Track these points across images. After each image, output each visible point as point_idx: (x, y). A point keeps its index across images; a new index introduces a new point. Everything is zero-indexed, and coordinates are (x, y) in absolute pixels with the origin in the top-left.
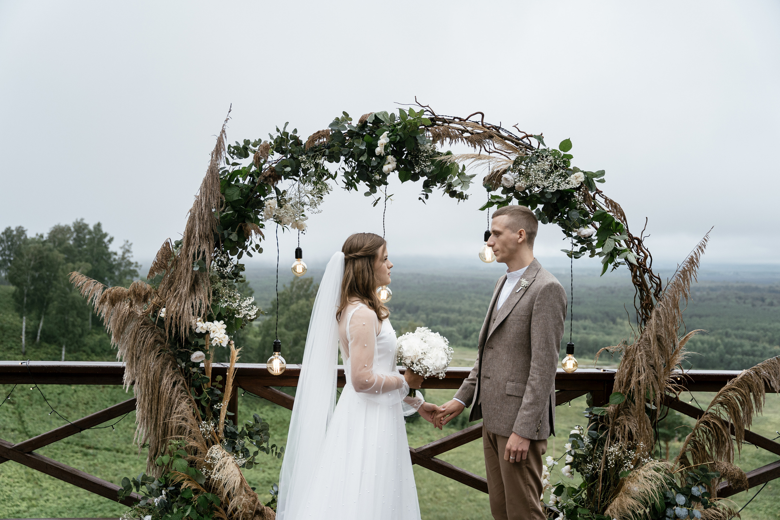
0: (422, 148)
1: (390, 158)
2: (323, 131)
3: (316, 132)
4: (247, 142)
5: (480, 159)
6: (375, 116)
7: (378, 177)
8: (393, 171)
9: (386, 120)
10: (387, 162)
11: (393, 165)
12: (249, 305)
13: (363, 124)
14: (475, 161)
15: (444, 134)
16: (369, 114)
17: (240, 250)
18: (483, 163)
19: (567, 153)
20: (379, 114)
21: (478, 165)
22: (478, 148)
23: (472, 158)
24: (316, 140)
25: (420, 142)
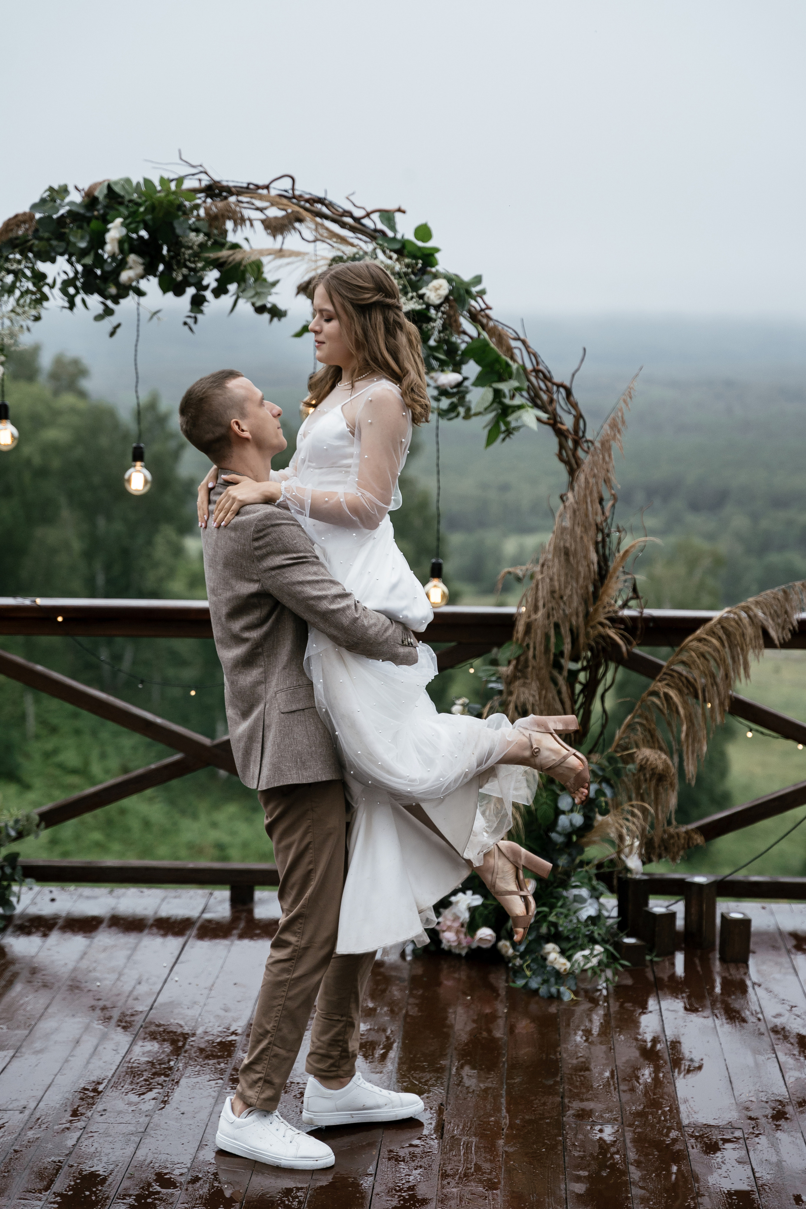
0: (184, 240)
1: (132, 258)
2: (24, 214)
3: (11, 215)
5: (282, 256)
6: (109, 187)
7: (113, 290)
8: (142, 277)
9: (128, 193)
10: (128, 266)
11: (140, 269)
13: (91, 200)
14: (274, 259)
15: (223, 216)
16: (100, 183)
18: (288, 264)
19: (430, 244)
20: (116, 183)
21: (280, 267)
22: (279, 238)
23: (270, 254)
24: (12, 230)
25: (179, 231)
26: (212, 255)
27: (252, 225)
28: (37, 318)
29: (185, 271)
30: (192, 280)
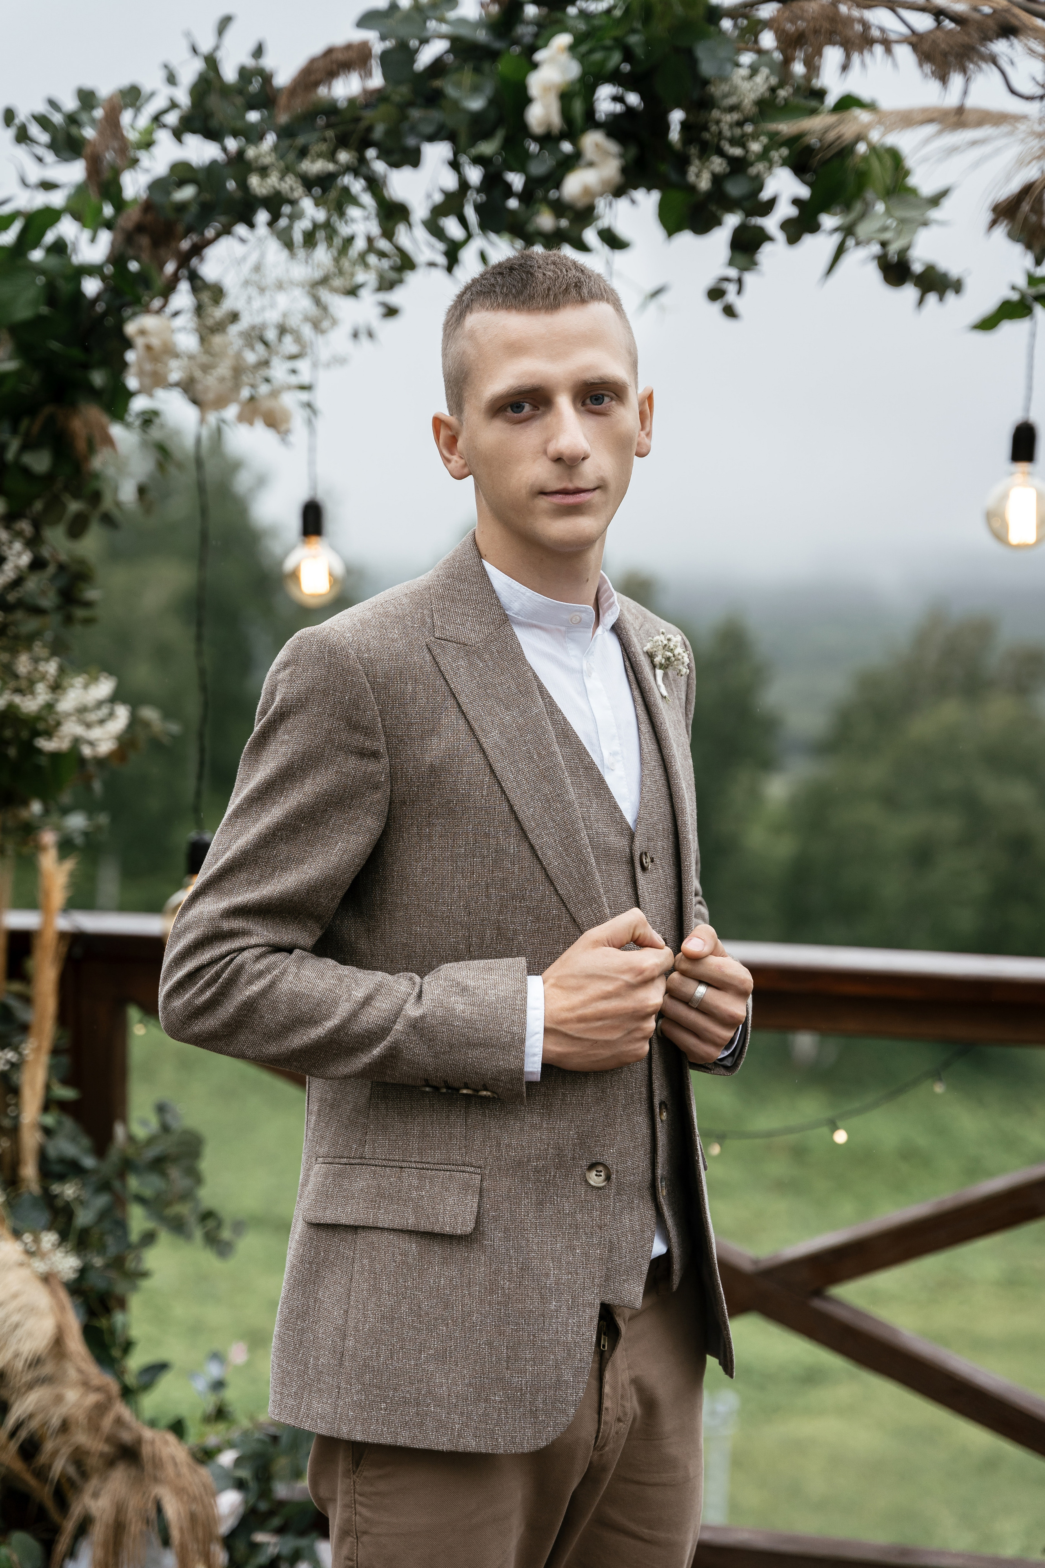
0: (717, 92)
1: (593, 140)
2: (344, 42)
4: (87, 98)
5: (962, 125)
7: (546, 221)
8: (619, 192)
10: (583, 162)
11: (611, 169)
12: (99, 704)
14: (941, 135)
15: (817, 34)
17: (74, 506)
21: (954, 153)
22: (956, 80)
23: (930, 121)
24: (317, 84)
25: (707, 68)
26: (786, 127)
27: (888, 50)
28: (391, 312)
29: (718, 164)
30: (735, 189)
